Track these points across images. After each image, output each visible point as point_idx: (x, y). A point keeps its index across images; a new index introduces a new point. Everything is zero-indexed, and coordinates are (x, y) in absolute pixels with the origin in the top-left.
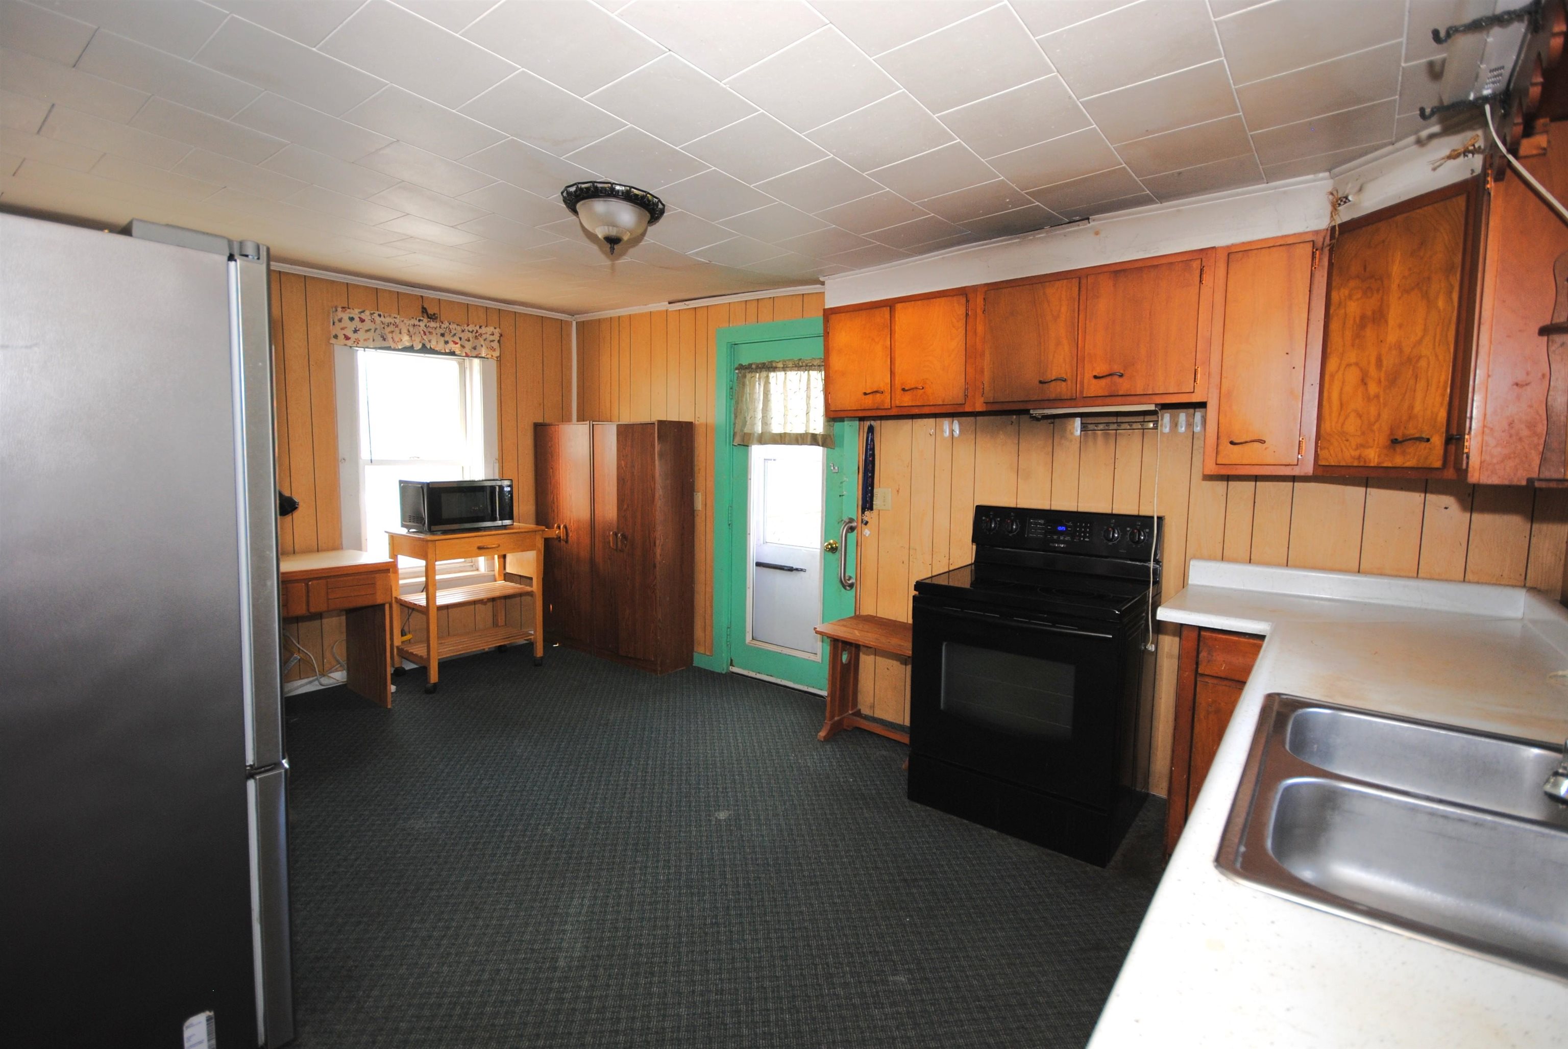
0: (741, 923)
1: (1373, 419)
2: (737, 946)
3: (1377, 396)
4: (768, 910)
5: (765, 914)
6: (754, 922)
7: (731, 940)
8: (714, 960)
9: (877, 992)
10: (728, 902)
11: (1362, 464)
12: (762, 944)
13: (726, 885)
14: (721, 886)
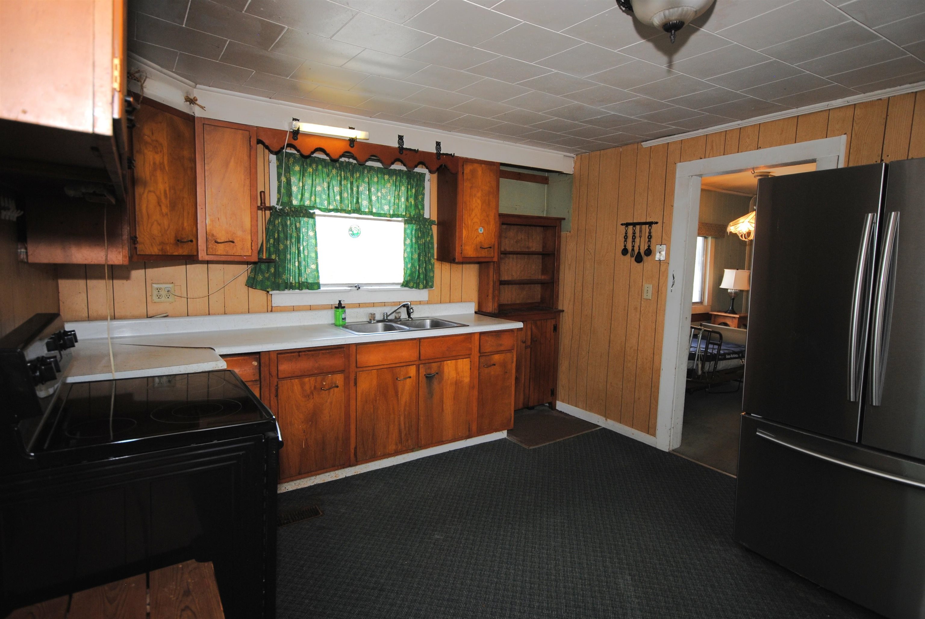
0: (515, 581)
1: (166, 227)
2: (520, 567)
3: (167, 214)
4: (493, 585)
5: (496, 583)
6: (506, 579)
7: (523, 571)
8: (535, 563)
9: (453, 534)
10: (520, 597)
11: (164, 254)
12: (505, 566)
13: (520, 612)
14: (524, 612)
